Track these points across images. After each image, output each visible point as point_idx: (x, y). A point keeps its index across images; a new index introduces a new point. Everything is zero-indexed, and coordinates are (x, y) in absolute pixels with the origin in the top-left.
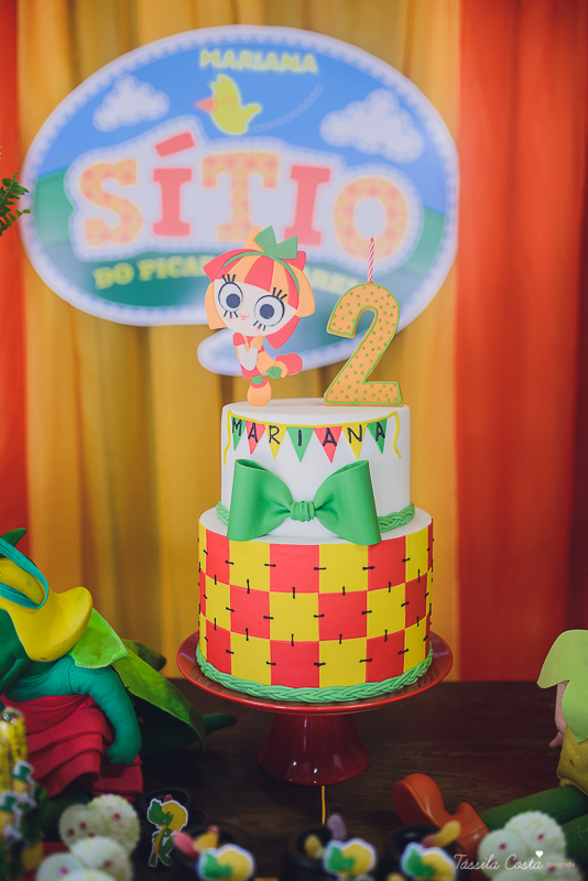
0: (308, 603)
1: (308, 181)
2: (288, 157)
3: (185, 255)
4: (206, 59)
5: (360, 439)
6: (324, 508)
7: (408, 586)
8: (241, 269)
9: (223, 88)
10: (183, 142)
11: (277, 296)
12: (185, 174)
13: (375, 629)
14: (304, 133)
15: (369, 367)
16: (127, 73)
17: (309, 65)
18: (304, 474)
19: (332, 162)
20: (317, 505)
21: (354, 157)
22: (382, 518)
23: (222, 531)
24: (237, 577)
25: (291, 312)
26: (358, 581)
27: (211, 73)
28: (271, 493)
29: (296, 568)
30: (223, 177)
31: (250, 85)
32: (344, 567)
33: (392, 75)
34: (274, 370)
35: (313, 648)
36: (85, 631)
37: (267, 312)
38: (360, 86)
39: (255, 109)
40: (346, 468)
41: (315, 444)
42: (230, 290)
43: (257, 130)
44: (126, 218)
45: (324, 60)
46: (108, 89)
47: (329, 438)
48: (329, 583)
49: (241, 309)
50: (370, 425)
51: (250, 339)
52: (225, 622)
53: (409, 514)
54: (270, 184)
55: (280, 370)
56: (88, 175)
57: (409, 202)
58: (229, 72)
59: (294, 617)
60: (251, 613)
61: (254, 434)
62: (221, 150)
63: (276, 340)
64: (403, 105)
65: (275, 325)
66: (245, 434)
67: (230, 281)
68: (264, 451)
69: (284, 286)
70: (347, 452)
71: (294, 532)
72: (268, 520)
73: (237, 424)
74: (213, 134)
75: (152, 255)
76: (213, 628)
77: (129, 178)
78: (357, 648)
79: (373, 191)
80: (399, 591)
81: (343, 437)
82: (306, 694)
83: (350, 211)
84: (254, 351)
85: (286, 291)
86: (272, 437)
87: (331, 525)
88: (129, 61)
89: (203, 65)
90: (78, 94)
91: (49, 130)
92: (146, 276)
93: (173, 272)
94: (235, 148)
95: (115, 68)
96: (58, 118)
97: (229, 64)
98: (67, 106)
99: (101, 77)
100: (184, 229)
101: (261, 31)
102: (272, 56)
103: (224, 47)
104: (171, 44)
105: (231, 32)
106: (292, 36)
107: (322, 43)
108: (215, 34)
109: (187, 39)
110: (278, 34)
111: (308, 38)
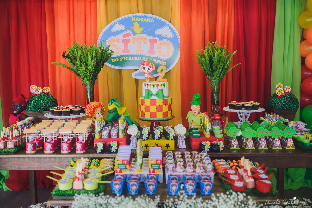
0: (155, 107)
1: (152, 42)
4: (133, 19)
5: (161, 86)
6: (157, 95)
8: (145, 63)
9: (136, 25)
11: (150, 67)
12: (129, 41)
13: (164, 111)
14: (152, 33)
15: (163, 77)
18: (154, 90)
19: (157, 39)
21: (161, 38)
22: (164, 96)
23: (144, 99)
24: (146, 104)
25: (152, 69)
26: (161, 104)
27: (134, 22)
28: (150, 93)
29: (153, 102)
30: (136, 42)
31: (141, 24)
32: (160, 102)
33: (168, 23)
34: (149, 77)
35: (156, 113)
37: (149, 69)
38: (162, 25)
39: (142, 29)
40: (160, 90)
41: (156, 86)
42: (144, 66)
44: (117, 49)
45: (155, 19)
46: (114, 25)
47: (157, 86)
48: (158, 104)
49: (145, 69)
50: (163, 84)
51: (146, 73)
52: (144, 111)
53: (168, 96)
54: (145, 43)
56: (110, 41)
57: (171, 46)
58: (137, 22)
59: (153, 109)
60: (147, 109)
62: (136, 36)
63: (150, 73)
65: (150, 71)
66: (146, 85)
68: (149, 88)
70: (159, 87)
71: (153, 98)
72: (150, 97)
73: (145, 84)
74: (134, 33)
76: (142, 112)
77: (118, 41)
78: (161, 113)
79: (165, 44)
80: (167, 106)
81: (159, 85)
82: (155, 119)
83: (160, 48)
84: (147, 75)
86: (150, 86)
87: (158, 97)
88: (118, 19)
89: (132, 20)
90: (108, 26)
91: (102, 32)
92: (121, 60)
93: (126, 59)
94: (138, 36)
95: (115, 21)
96: (104, 30)
97: (137, 20)
98: (106, 28)
99: (113, 22)
100: (129, 51)
101: (143, 14)
102: (145, 19)
103: (136, 17)
104: (126, 16)
105: (137, 14)
106: (149, 15)
107: (155, 16)
108: (134, 15)
109: (129, 16)
110: (146, 15)
111: (152, 16)
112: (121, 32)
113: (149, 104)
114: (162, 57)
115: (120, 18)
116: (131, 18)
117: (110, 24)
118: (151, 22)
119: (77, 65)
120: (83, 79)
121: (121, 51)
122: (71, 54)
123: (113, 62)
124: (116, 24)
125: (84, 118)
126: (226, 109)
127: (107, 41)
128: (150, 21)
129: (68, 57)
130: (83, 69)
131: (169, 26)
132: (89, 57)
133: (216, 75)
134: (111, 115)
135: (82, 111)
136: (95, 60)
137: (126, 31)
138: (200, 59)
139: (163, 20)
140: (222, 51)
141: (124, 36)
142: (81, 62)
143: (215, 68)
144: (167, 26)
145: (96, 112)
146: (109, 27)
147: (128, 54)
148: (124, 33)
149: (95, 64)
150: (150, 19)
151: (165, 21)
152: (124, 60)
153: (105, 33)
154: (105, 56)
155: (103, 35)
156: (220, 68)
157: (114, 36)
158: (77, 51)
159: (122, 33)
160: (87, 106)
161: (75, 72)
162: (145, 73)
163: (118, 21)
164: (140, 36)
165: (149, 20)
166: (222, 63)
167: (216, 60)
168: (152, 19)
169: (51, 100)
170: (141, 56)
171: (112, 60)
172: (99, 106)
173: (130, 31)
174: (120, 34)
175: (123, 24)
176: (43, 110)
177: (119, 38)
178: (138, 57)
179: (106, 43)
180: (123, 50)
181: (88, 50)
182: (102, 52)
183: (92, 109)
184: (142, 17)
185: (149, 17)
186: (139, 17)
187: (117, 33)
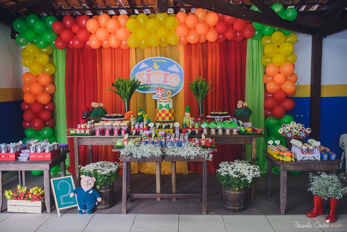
1: (166, 75)
2: (163, 72)
3: (150, 84)
5: (168, 102)
6: (165, 107)
8: (159, 89)
9: (155, 64)
10: (150, 70)
12: (151, 74)
14: (166, 69)
16: (143, 62)
17: (166, 61)
18: (164, 104)
19: (169, 73)
21: (172, 72)
22: (170, 108)
23: (158, 109)
24: (159, 113)
27: (154, 62)
28: (162, 106)
29: (163, 111)
30: (155, 75)
31: (159, 64)
32: (167, 111)
33: (176, 63)
37: (161, 93)
38: (173, 64)
39: (159, 66)
40: (167, 104)
43: (159, 69)
44: (143, 80)
45: (168, 60)
46: (141, 64)
47: (166, 102)
52: (158, 116)
53: (172, 108)
54: (161, 76)
56: (138, 75)
57: (178, 78)
58: (156, 62)
59: (163, 115)
60: (160, 115)
62: (155, 71)
63: (162, 95)
64: (177, 66)
65: (162, 94)
68: (161, 103)
69: (162, 90)
71: (163, 109)
72: (161, 108)
74: (154, 69)
75: (146, 85)
77: (143, 75)
78: (168, 117)
79: (174, 77)
80: (171, 114)
83: (171, 79)
88: (143, 61)
90: (137, 65)
91: (133, 69)
92: (145, 87)
93: (149, 87)
94: (157, 71)
95: (142, 61)
96: (134, 67)
98: (136, 66)
99: (140, 63)
100: (150, 81)
101: (160, 57)
102: (161, 60)
103: (155, 59)
104: (149, 59)
105: (156, 57)
106: (164, 58)
107: (167, 58)
108: (154, 57)
109: (151, 58)
110: (162, 57)
111: (166, 58)
112: (145, 68)
113: (161, 113)
114: (172, 85)
115: (145, 60)
116: (152, 59)
117: (138, 64)
119: (120, 90)
120: (123, 98)
121: (146, 81)
122: (117, 84)
123: (140, 88)
125: (124, 120)
126: (209, 116)
127: (136, 74)
129: (115, 85)
130: (124, 92)
132: (127, 86)
133: (200, 96)
134: (139, 119)
135: (123, 117)
136: (131, 87)
138: (191, 87)
140: (203, 82)
141: (147, 71)
142: (122, 88)
143: (199, 92)
145: (131, 117)
147: (150, 83)
148: (148, 69)
149: (130, 90)
151: (174, 61)
152: (148, 87)
153: (135, 69)
154: (136, 85)
155: (134, 71)
156: (202, 92)
158: (120, 82)
160: (126, 114)
161: (119, 95)
162: (159, 95)
164: (158, 71)
165: (163, 61)
166: (203, 89)
167: (200, 87)
168: (166, 60)
169: (104, 111)
170: (158, 84)
171: (139, 87)
172: (133, 114)
173: (151, 68)
174: (145, 70)
175: (147, 64)
176: (100, 117)
178: (157, 85)
179: (136, 76)
181: (126, 82)
182: (134, 83)
183: (129, 115)
184: (159, 59)
185: (164, 59)
186: (157, 59)
187: (143, 69)
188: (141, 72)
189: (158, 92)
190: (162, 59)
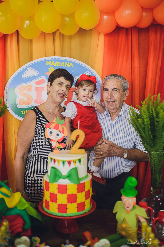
0: (65, 196)
4: (48, 63)
5: (76, 162)
6: (69, 176)
7: (86, 192)
8: (53, 126)
11: (60, 132)
13: (79, 201)
15: (79, 146)
18: (65, 170)
20: (67, 176)
22: (80, 178)
23: (48, 181)
24: (51, 190)
26: (75, 192)
28: (58, 173)
29: (62, 189)
32: (72, 189)
35: (66, 205)
36: (20, 201)
37: (58, 135)
40: (73, 169)
41: (67, 164)
42: (50, 130)
44: (29, 99)
45: (74, 64)
46: (25, 69)
47: (69, 163)
48: (69, 192)
50: (78, 160)
51: (54, 140)
52: (48, 199)
53: (87, 176)
55: (60, 147)
56: (20, 89)
58: (53, 66)
59: (62, 199)
60: (54, 198)
61: (55, 161)
63: (60, 140)
65: (59, 137)
66: (53, 161)
67: (50, 128)
68: (56, 165)
69: (61, 130)
70: (73, 165)
71: (62, 182)
72: (57, 178)
73: (51, 159)
76: (46, 200)
77: (30, 89)
78: (75, 205)
80: (84, 193)
81: (72, 163)
84: (55, 143)
85: (62, 130)
86: (58, 162)
87: (70, 180)
88: (30, 63)
89: (47, 65)
90: (18, 70)
91: (11, 78)
95: (27, 65)
96: (14, 76)
97: (53, 64)
98: (16, 73)
99: (24, 67)
101: (61, 58)
102: (63, 63)
103: (52, 60)
104: (40, 60)
105: (54, 57)
106: (67, 59)
107: (74, 60)
108: (50, 58)
109: (43, 59)
110: (64, 58)
111: (71, 59)
112: (33, 78)
113: (56, 191)
115: (33, 62)
116: (45, 61)
117: (21, 69)
118: (70, 66)
121: (33, 101)
123: (23, 114)
124: (27, 68)
127: (16, 88)
128: (68, 66)
131: (92, 72)
137: (39, 78)
138: (136, 122)
139: (84, 64)
141: (37, 83)
143: (159, 136)
144: (89, 72)
146: (19, 72)
148: (37, 80)
150: (68, 63)
151: (87, 66)
157: (25, 83)
159: (34, 80)
162: (52, 140)
163: (31, 65)
167: (161, 123)
168: (71, 63)
171: (22, 112)
173: (45, 77)
174: (32, 81)
175: (36, 69)
177: (30, 86)
179: (16, 91)
180: (35, 100)
184: (58, 60)
185: (67, 62)
186: (55, 60)
187: (29, 79)
188: (26, 85)
189: (51, 133)
190: (65, 61)
